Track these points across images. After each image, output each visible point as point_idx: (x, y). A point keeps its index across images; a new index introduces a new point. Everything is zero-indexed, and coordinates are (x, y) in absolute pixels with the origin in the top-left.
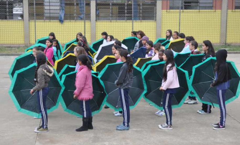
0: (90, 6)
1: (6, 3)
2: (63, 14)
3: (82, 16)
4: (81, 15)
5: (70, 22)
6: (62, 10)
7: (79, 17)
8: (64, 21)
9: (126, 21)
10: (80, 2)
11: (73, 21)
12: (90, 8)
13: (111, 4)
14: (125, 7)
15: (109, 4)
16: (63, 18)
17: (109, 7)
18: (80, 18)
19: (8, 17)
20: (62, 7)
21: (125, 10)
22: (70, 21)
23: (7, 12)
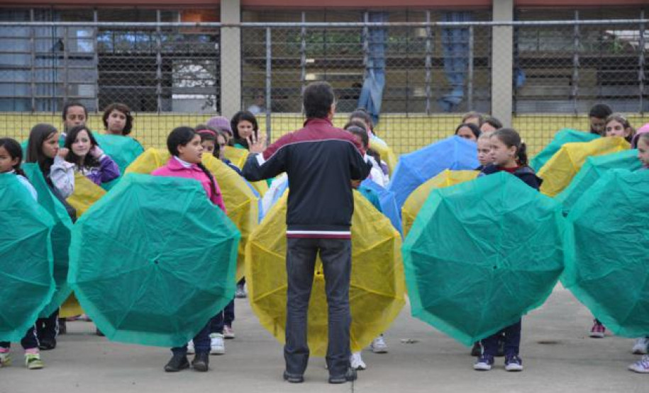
0: (490, 69)
1: (154, 61)
2: (380, 88)
3: (456, 96)
4: (451, 90)
5: (406, 121)
6: (375, 73)
7: (443, 99)
8: (383, 116)
9: (642, 113)
10: (448, 39)
11: (420, 115)
12: (490, 77)
13: (576, 59)
14: (636, 73)
15: (570, 61)
16: (378, 104)
17: (568, 72)
18: (447, 102)
19: (159, 101)
20: (373, 59)
21: (639, 68)
22: (407, 118)
23: (156, 82)
